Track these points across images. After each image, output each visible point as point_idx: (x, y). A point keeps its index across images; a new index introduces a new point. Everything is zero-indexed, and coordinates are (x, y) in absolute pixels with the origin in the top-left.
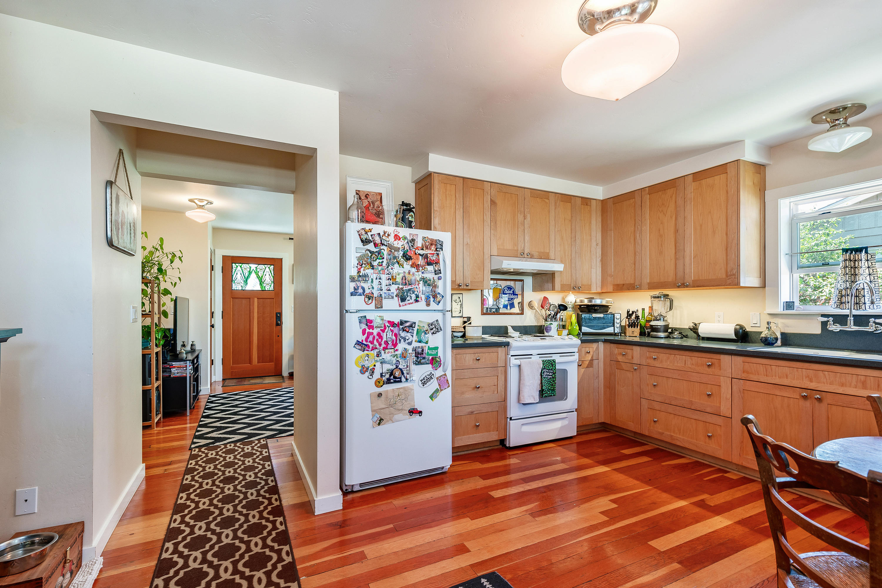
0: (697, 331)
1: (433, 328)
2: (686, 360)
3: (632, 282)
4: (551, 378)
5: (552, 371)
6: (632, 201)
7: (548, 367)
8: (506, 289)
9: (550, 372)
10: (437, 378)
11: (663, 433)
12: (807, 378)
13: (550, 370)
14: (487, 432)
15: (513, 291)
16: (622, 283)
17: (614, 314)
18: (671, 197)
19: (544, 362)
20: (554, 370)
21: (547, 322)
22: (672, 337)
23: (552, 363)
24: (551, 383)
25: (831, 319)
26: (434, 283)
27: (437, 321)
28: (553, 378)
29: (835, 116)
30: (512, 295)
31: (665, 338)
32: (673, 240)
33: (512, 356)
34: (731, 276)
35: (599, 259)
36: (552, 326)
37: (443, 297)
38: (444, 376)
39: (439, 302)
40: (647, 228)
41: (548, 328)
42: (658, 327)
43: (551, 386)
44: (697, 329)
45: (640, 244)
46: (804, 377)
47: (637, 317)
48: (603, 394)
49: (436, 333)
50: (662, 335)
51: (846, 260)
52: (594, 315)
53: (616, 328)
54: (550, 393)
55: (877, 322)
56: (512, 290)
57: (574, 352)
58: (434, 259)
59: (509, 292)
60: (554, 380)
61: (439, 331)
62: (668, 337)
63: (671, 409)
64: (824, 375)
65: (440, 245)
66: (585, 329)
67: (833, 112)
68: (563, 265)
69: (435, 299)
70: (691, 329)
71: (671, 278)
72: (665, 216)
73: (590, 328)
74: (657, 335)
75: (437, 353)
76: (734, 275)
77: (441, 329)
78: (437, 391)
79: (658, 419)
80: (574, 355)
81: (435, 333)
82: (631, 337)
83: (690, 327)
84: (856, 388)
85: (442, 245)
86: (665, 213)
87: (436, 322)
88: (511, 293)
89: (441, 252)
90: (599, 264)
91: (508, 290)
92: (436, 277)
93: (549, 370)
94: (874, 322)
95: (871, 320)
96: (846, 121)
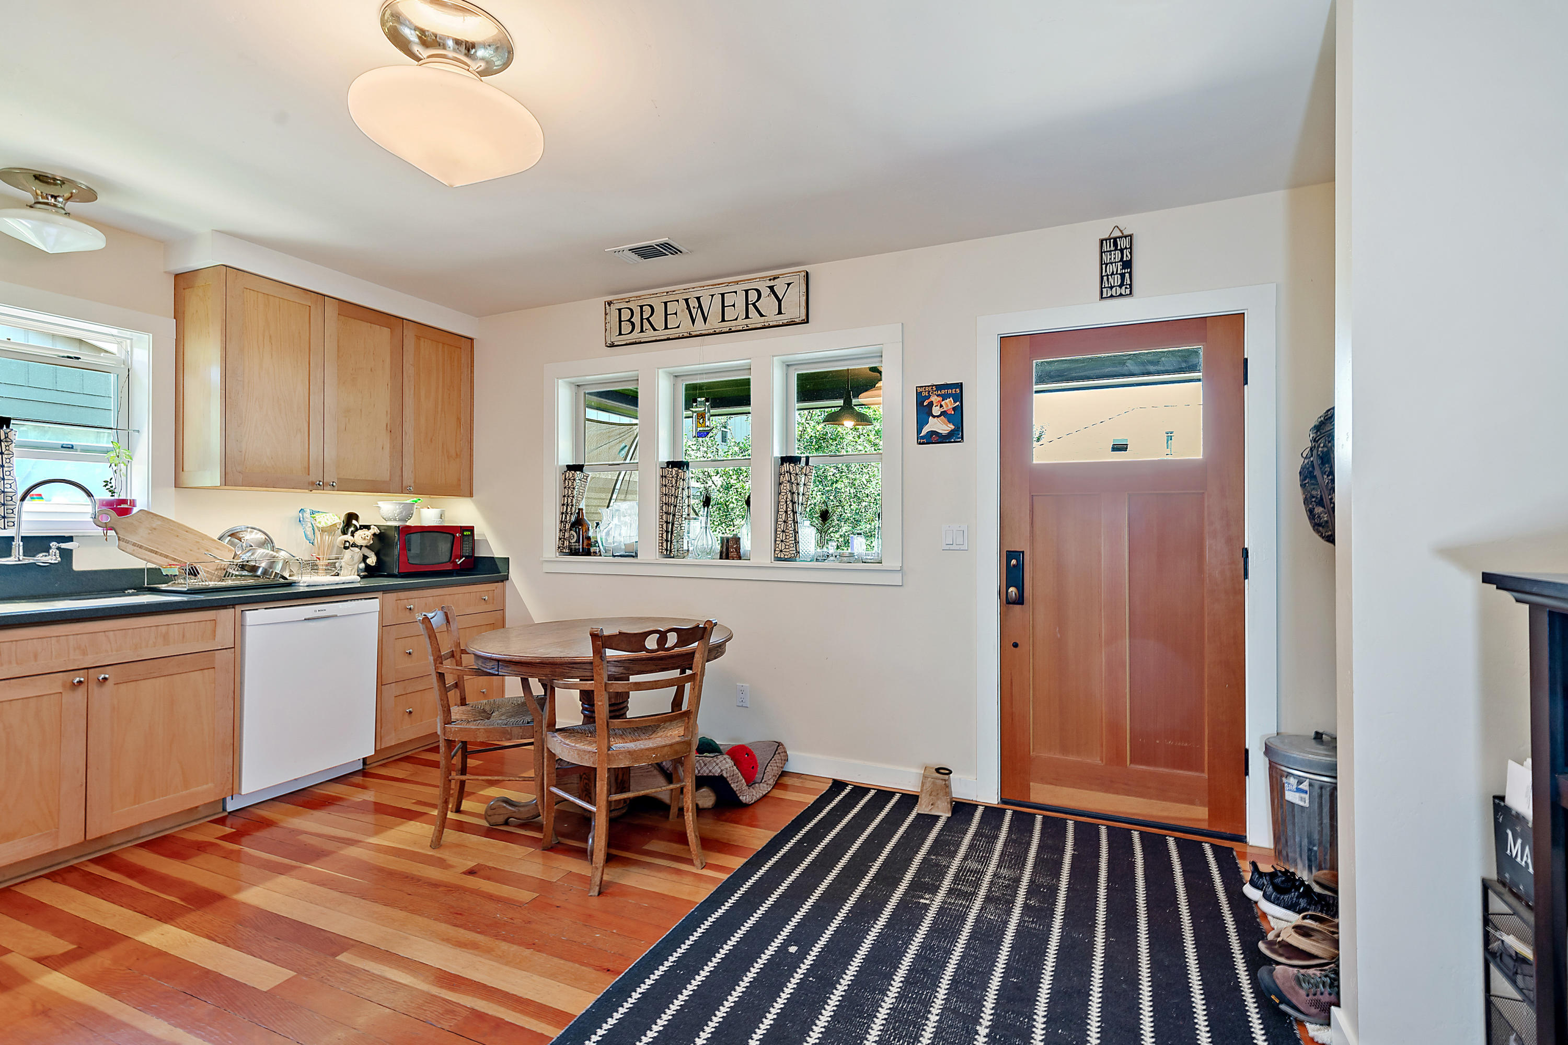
12: (77, 651)
29: (49, 188)
46: (71, 651)
55: (62, 547)
64: (107, 637)
94: (58, 548)
95: (54, 544)
96: (65, 205)
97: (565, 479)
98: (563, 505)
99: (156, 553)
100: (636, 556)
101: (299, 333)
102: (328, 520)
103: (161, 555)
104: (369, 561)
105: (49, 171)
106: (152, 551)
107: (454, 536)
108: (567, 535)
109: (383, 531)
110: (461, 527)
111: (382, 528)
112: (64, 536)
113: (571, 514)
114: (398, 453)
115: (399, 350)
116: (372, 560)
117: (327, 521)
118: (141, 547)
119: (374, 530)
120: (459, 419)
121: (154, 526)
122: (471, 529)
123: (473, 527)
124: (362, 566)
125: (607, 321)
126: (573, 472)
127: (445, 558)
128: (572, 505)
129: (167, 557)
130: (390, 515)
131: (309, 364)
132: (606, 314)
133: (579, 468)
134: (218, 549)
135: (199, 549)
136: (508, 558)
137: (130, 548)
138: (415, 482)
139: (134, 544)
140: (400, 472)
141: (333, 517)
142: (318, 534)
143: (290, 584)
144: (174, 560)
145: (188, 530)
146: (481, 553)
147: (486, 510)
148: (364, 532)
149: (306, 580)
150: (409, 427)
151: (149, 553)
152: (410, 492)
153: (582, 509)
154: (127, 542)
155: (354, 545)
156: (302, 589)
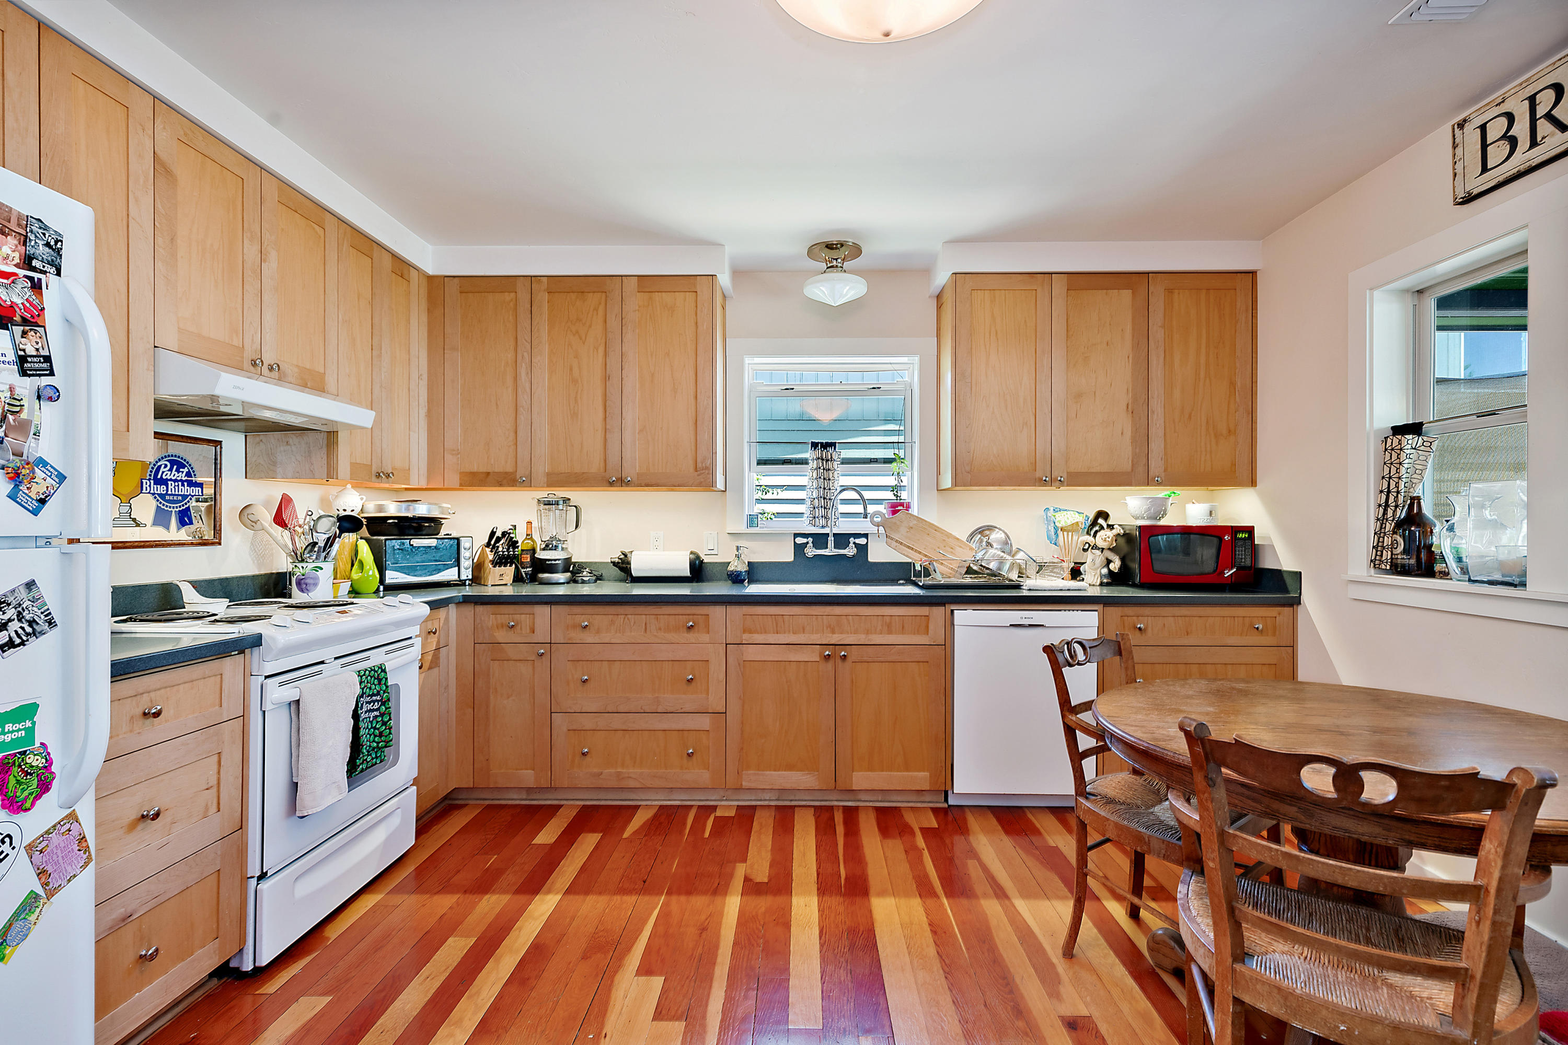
0: (629, 566)
1: (10, 620)
2: (648, 622)
3: (510, 469)
4: (376, 717)
5: (378, 698)
6: (508, 297)
7: (370, 688)
8: (166, 466)
9: (374, 702)
10: (30, 848)
11: (602, 773)
12: (829, 629)
13: (375, 695)
14: (183, 960)
15: (188, 474)
16: (483, 469)
17: (458, 539)
18: (596, 309)
19: (361, 677)
20: (384, 692)
21: (304, 565)
22: (580, 581)
23: (378, 675)
24: (378, 729)
25: (810, 540)
26: (13, 413)
27: (30, 585)
28: (382, 715)
29: (834, 253)
30: (183, 485)
31: (568, 583)
32: (599, 393)
33: (266, 677)
34: (703, 470)
35: (423, 411)
36: (320, 573)
37: (62, 478)
38: (67, 826)
39: (43, 502)
40: (542, 360)
41: (308, 581)
42: (557, 562)
43: (377, 739)
44: (629, 563)
45: (528, 390)
46: (825, 628)
47: (513, 544)
48: (455, 722)
49: (23, 643)
50: (561, 577)
51: (819, 458)
52: (416, 542)
53: (462, 569)
54: (373, 759)
55: (857, 542)
56: (186, 470)
57: (410, 638)
58: (19, 301)
59: (174, 475)
60: (386, 720)
61: (42, 633)
62: (573, 581)
63: (617, 722)
64: (848, 620)
65: (48, 245)
66: (392, 577)
67: (830, 246)
68: (373, 413)
69: (23, 488)
70: (614, 564)
71: (595, 466)
72: (584, 344)
73: (405, 573)
74: (551, 578)
75: (31, 731)
76: (707, 468)
77: (51, 623)
78: (31, 903)
79: (589, 749)
80: (412, 645)
81: (18, 641)
82: (496, 587)
83: (613, 560)
84: (881, 634)
85: (58, 252)
86: (584, 338)
87: (23, 594)
88: (181, 480)
89: (53, 278)
90: (423, 424)
91: (171, 470)
92: (26, 387)
93: (372, 696)
94: (854, 543)
95: (852, 540)
96: (843, 264)
97: (1386, 450)
98: (1381, 492)
99: (912, 549)
100: (1523, 584)
101: (1025, 321)
102: (1068, 519)
103: (916, 551)
104: (1112, 566)
105: (834, 239)
106: (909, 547)
107: (1221, 539)
108: (1387, 541)
109: (1127, 532)
110: (1232, 527)
111: (1127, 528)
112: (860, 534)
113: (1396, 506)
114: (1142, 439)
115: (1143, 312)
116: (1115, 566)
117: (1067, 521)
118: (901, 543)
119: (1118, 530)
120: (1232, 384)
121: (911, 525)
122: (1250, 530)
123: (1253, 527)
124: (1105, 571)
125: (1457, 159)
126: (1399, 437)
127: (1209, 566)
128: (1398, 492)
129: (920, 553)
130: (1137, 512)
131: (1036, 352)
132: (1455, 146)
133: (1415, 429)
134: (961, 547)
135: (945, 547)
136: (1300, 573)
137: (894, 544)
138: (1165, 470)
139: (897, 541)
140: (1145, 460)
141: (1074, 516)
142: (1060, 533)
143: (1018, 587)
144: (926, 556)
145: (936, 529)
146: (1267, 563)
147: (1273, 505)
148: (1106, 533)
149: (1035, 583)
150: (1157, 404)
151: (907, 549)
152: (1159, 484)
153: (1418, 498)
154: (892, 539)
155: (1095, 547)
156: (1025, 593)
